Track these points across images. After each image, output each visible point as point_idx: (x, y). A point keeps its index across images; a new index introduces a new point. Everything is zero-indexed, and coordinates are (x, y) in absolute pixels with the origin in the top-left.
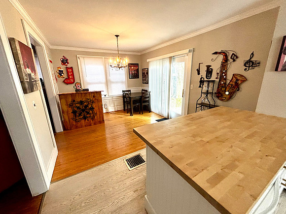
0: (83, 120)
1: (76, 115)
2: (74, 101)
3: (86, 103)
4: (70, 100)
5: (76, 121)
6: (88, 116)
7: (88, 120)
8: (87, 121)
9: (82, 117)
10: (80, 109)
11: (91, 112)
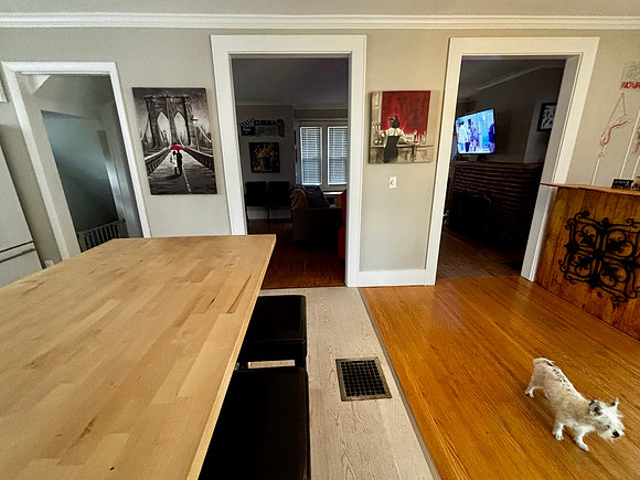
0: (585, 287)
1: (571, 259)
2: (585, 214)
3: (616, 236)
4: (577, 208)
5: (566, 273)
6: (606, 280)
7: (599, 294)
8: (594, 294)
9: (585, 272)
10: (592, 245)
11: (622, 273)
